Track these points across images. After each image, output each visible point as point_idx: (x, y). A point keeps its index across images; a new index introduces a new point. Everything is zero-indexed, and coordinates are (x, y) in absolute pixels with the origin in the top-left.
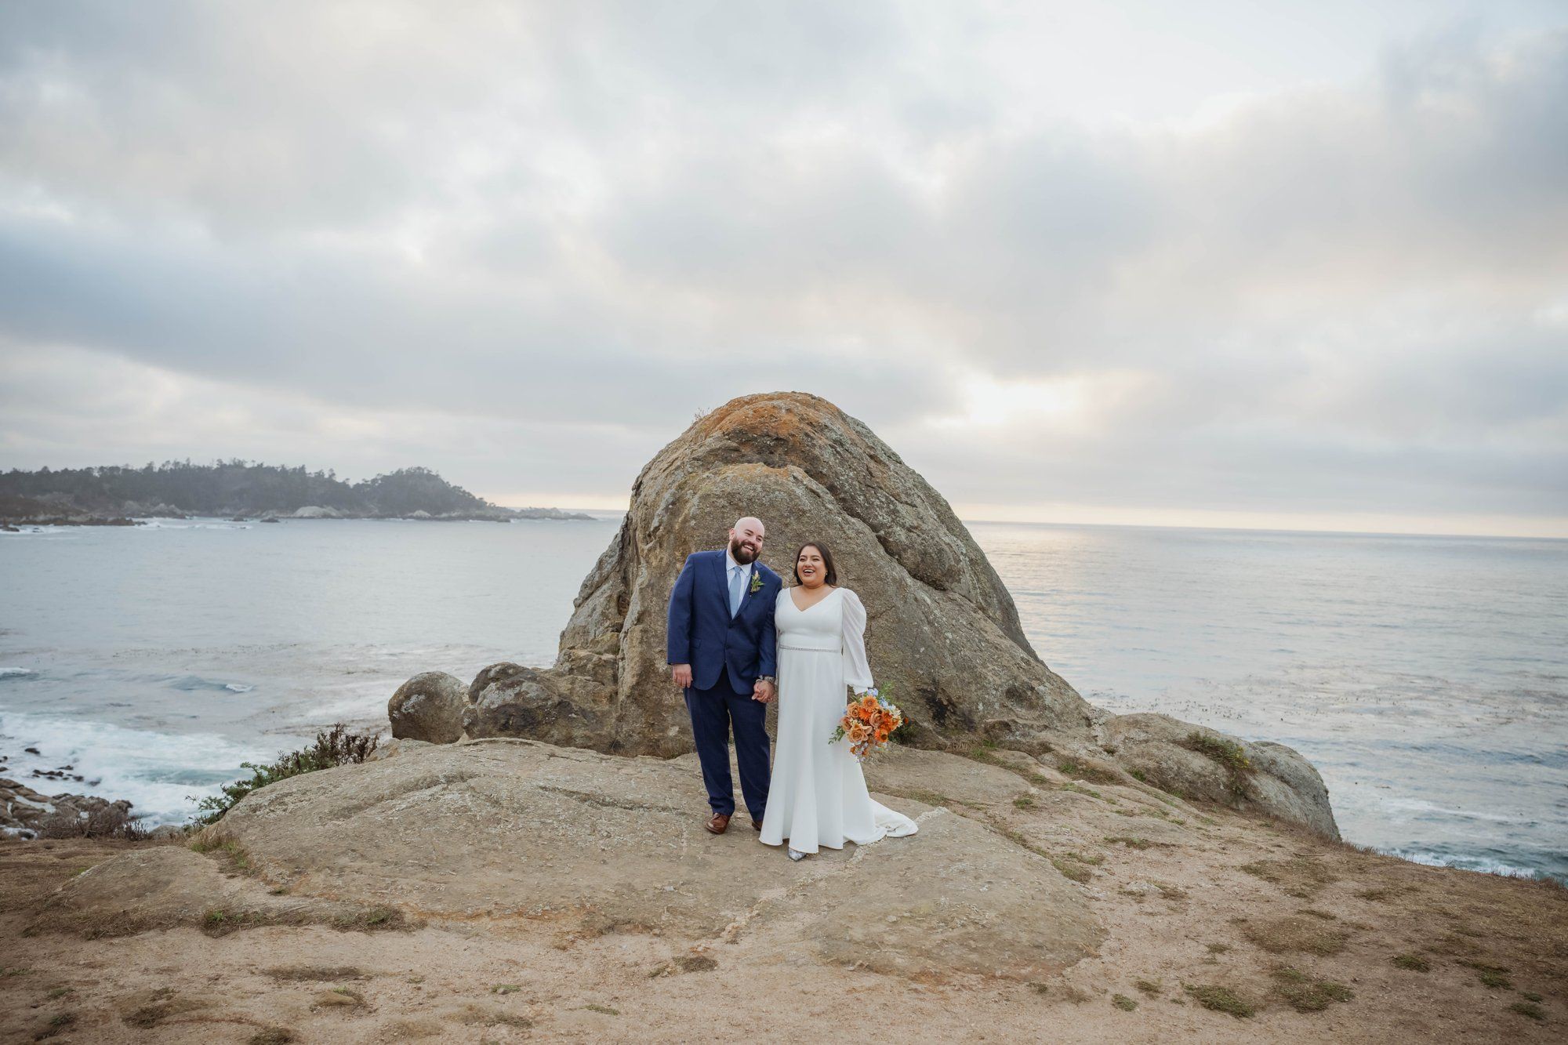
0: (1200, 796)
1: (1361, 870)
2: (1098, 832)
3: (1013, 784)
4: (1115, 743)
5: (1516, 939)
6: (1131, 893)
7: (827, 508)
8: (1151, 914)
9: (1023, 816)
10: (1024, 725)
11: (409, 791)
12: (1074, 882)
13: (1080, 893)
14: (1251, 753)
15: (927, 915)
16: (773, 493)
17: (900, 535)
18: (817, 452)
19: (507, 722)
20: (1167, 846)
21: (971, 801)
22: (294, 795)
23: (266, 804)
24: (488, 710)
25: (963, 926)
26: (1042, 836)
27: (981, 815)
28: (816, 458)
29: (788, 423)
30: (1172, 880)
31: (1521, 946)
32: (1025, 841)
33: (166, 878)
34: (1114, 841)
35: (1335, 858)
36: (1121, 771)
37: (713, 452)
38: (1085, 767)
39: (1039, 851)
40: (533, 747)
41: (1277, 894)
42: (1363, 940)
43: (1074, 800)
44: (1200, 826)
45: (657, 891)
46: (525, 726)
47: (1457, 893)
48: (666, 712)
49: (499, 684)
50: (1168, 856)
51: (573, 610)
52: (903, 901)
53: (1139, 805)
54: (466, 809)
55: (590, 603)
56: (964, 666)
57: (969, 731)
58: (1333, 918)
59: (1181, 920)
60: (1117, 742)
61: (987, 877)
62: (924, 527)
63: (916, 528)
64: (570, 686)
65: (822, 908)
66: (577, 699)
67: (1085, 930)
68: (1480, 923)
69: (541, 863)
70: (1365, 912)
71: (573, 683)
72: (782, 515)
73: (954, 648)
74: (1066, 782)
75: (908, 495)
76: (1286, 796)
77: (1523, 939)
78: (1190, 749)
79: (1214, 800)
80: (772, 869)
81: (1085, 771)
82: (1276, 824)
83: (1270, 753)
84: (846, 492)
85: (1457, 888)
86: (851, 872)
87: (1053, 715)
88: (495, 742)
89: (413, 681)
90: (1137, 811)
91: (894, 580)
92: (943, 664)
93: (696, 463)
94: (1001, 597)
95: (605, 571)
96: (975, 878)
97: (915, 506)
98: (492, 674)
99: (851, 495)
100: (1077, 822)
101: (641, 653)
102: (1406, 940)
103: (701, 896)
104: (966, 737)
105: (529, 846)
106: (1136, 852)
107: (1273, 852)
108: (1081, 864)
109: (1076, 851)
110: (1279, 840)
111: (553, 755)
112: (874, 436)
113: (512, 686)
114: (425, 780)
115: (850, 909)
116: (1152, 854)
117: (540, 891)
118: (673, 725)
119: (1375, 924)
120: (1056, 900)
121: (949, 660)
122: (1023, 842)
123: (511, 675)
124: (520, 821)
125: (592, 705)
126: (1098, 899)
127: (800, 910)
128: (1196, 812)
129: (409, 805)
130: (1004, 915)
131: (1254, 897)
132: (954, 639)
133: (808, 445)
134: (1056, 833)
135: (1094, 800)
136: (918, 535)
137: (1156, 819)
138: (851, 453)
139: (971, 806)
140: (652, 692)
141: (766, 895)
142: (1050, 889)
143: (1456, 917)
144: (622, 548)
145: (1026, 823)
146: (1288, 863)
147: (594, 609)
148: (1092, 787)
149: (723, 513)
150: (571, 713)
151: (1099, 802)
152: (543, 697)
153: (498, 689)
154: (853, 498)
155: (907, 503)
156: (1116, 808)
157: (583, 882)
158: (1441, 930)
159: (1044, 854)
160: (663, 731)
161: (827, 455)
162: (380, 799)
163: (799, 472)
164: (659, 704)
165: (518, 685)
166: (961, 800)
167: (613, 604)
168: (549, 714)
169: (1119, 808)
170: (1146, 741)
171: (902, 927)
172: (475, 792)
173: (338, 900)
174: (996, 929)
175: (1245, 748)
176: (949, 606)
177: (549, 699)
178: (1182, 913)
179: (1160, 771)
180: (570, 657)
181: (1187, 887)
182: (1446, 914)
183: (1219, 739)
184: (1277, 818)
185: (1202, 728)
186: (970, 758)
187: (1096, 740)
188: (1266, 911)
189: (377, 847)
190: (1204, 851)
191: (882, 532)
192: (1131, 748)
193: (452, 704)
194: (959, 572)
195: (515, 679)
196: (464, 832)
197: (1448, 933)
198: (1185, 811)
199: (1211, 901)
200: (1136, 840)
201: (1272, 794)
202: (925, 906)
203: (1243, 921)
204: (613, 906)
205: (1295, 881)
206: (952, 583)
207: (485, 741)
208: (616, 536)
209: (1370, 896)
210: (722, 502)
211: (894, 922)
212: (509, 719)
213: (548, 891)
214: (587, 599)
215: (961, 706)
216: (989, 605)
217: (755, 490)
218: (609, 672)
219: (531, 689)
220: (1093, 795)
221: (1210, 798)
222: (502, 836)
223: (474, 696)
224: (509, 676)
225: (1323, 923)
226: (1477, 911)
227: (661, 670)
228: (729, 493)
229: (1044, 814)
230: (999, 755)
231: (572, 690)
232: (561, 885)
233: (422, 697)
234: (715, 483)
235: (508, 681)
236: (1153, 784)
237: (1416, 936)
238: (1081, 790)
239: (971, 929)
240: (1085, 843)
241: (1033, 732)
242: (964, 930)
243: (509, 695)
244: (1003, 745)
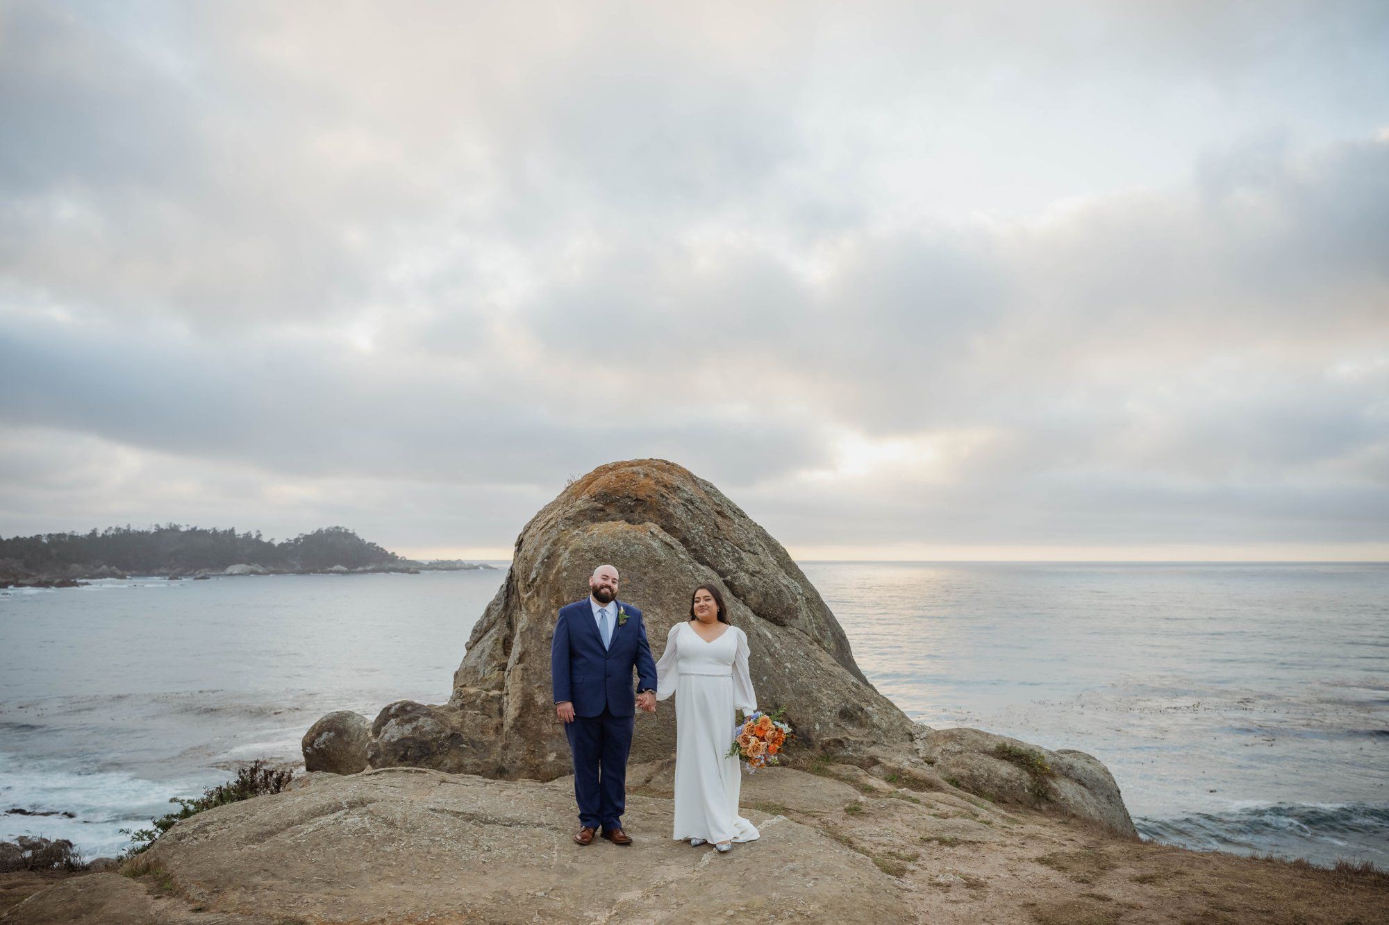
0: (1007, 799)
1: (1139, 858)
2: (915, 832)
3: (846, 794)
4: (934, 755)
5: (1263, 912)
6: (939, 885)
7: (679, 558)
8: (955, 901)
9: (852, 821)
10: (855, 742)
11: (316, 816)
12: (890, 876)
13: (894, 885)
14: (1051, 759)
15: (759, 909)
16: (633, 546)
17: (744, 579)
18: (671, 510)
19: (406, 754)
20: (974, 843)
21: (808, 810)
22: (215, 824)
23: (190, 832)
24: (389, 743)
25: (791, 917)
26: (867, 838)
27: (815, 821)
28: (670, 515)
29: (646, 486)
30: (975, 872)
31: (1265, 918)
32: (851, 842)
33: (100, 900)
34: (929, 840)
35: (1118, 848)
36: (939, 779)
37: (582, 513)
38: (908, 776)
39: (863, 851)
40: (427, 775)
41: (1064, 881)
42: (1132, 917)
43: (896, 806)
44: (1004, 825)
45: (530, 897)
46: (421, 757)
47: (1219, 875)
48: (545, 740)
49: (399, 720)
50: (974, 852)
51: (466, 652)
52: (740, 897)
53: (953, 808)
54: (366, 831)
55: (480, 646)
56: (802, 692)
57: (808, 748)
58: (1110, 900)
59: (980, 906)
60: (936, 753)
61: (814, 875)
62: (765, 571)
63: (758, 573)
64: (461, 720)
65: (672, 907)
66: (467, 731)
67: (896, 917)
68: (1233, 900)
69: (430, 875)
70: (1137, 894)
71: (463, 717)
72: (640, 566)
73: (792, 676)
74: (892, 790)
75: (750, 544)
76: (1083, 797)
77: (1268, 912)
78: (998, 758)
79: (1020, 802)
80: (630, 875)
81: (908, 780)
82: (1073, 821)
83: (1068, 759)
84: (696, 544)
85: (1219, 871)
86: (699, 874)
87: (880, 732)
88: (393, 771)
89: (324, 720)
90: (951, 814)
91: (739, 618)
92: (784, 690)
93: (568, 522)
94: (835, 630)
95: (492, 618)
96: (804, 875)
97: (756, 554)
98: (392, 711)
99: (702, 547)
100: (899, 825)
101: (523, 689)
102: (1169, 917)
103: (567, 900)
104: (806, 754)
105: (419, 861)
106: (947, 849)
107: (1065, 845)
108: (899, 861)
109: (895, 850)
110: (1070, 836)
111: (443, 781)
112: (721, 495)
113: (410, 721)
114: (330, 806)
115: (694, 906)
116: (961, 851)
117: (428, 900)
118: (551, 752)
119: (1144, 904)
120: (872, 892)
121: (788, 686)
122: (849, 843)
123: (409, 712)
124: (411, 839)
125: (481, 736)
126: (910, 891)
127: (654, 908)
128: (1003, 812)
129: (316, 829)
130: (825, 906)
131: (1046, 884)
132: (792, 668)
133: (663, 505)
134: (879, 835)
135: (914, 805)
136: (760, 579)
137: (967, 820)
138: (700, 510)
139: (807, 814)
140: (533, 723)
141: (624, 897)
142: (868, 882)
143: (1214, 896)
144: (507, 597)
145: (856, 828)
146: (1077, 854)
147: (483, 651)
148: (913, 794)
149: (590, 564)
150: (462, 744)
151: (919, 807)
152: (437, 730)
153: (398, 724)
154: (703, 549)
155: (749, 551)
156: (933, 811)
157: (464, 891)
158: (1200, 907)
159: (867, 853)
160: (542, 757)
161: (680, 512)
162: (290, 824)
163: (655, 528)
164: (539, 733)
165: (415, 720)
166: (800, 809)
167: (499, 646)
168: (442, 745)
169: (936, 812)
170: (961, 752)
171: (738, 920)
172: (374, 815)
173: (251, 915)
174: (819, 919)
175: (1046, 755)
176: (788, 640)
177: (443, 732)
178: (981, 900)
179: (973, 778)
180: (461, 694)
181: (988, 878)
182: (1206, 893)
183: (1023, 749)
184: (1074, 816)
185: (1008, 739)
186: (809, 772)
187: (918, 753)
188: (1053, 896)
189: (287, 866)
190: (1006, 846)
191: (729, 577)
192: (948, 759)
193: (358, 740)
194: (797, 610)
195: (412, 715)
196: (363, 851)
197: (1205, 908)
198: (994, 813)
199: (1008, 889)
200: (948, 839)
201: (1070, 796)
202: (758, 900)
203: (1033, 905)
204: (491, 911)
205: (1081, 869)
206: (790, 620)
207: (384, 771)
208: (502, 587)
209: (1143, 880)
210: (589, 555)
211: (732, 916)
212: (408, 751)
213: (435, 900)
214: (477, 642)
215: (800, 727)
216: (824, 637)
217: (617, 544)
218: (496, 706)
219: (427, 724)
220: (915, 801)
221: (1017, 800)
222: (396, 853)
223: (377, 732)
224: (407, 712)
225: (1101, 905)
226: (1233, 890)
227: (540, 703)
228: (595, 548)
229: (871, 819)
230: (833, 769)
231: (462, 724)
232: (446, 894)
233: (332, 734)
234: (583, 539)
235: (406, 717)
236: (968, 790)
237: (1178, 913)
238: (904, 797)
239: (797, 919)
240: (903, 843)
241: (864, 748)
242: (792, 921)
243: (407, 729)
244: (838, 760)
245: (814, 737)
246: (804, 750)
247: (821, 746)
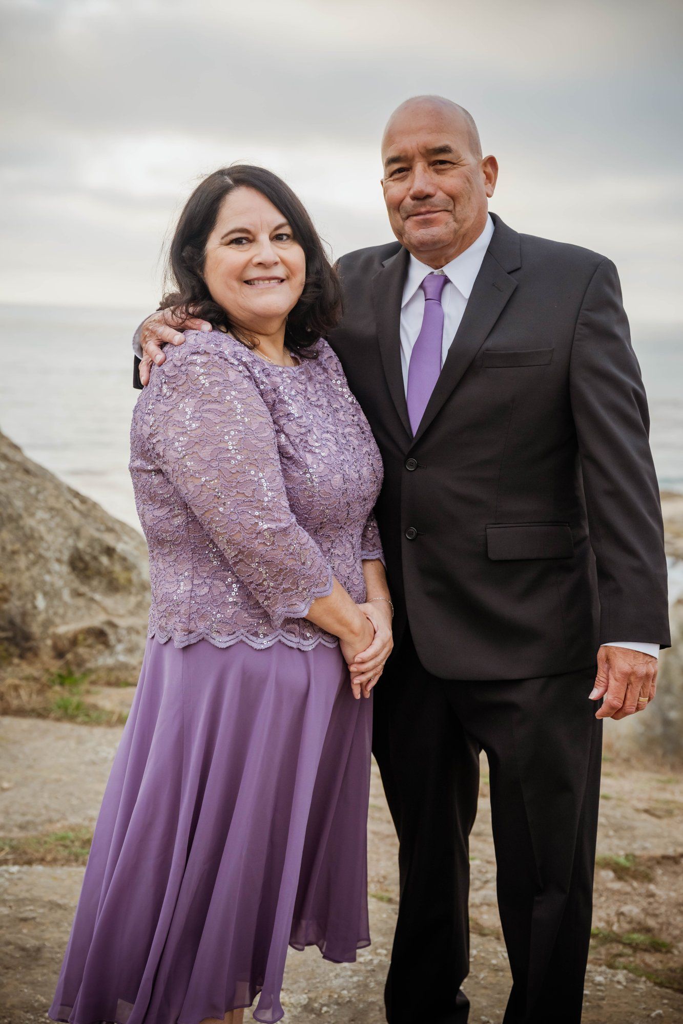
244: (93, 677)
245: (35, 629)
246: (10, 664)
247: (55, 647)
